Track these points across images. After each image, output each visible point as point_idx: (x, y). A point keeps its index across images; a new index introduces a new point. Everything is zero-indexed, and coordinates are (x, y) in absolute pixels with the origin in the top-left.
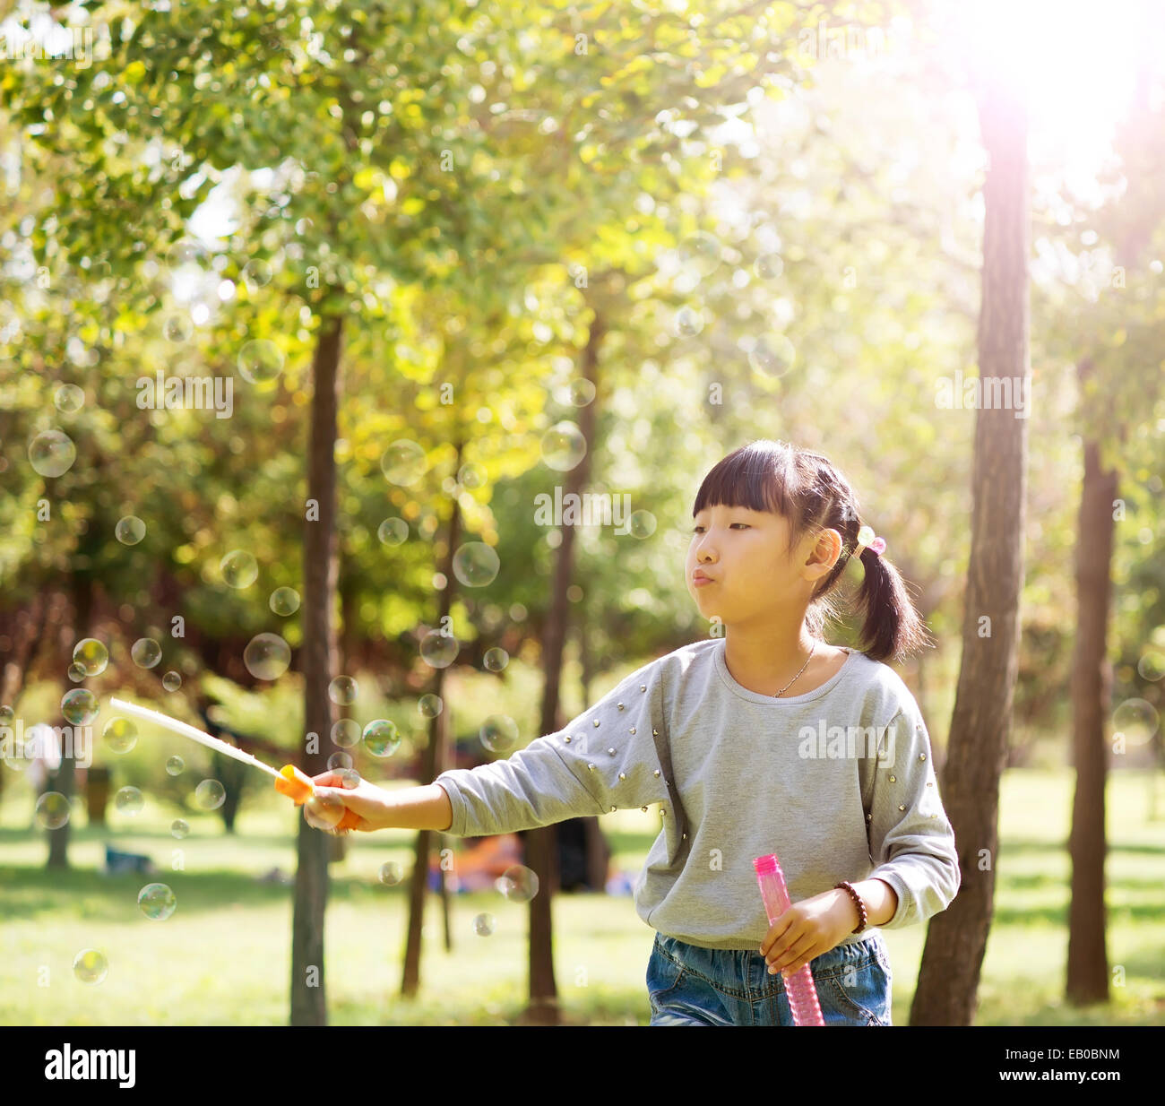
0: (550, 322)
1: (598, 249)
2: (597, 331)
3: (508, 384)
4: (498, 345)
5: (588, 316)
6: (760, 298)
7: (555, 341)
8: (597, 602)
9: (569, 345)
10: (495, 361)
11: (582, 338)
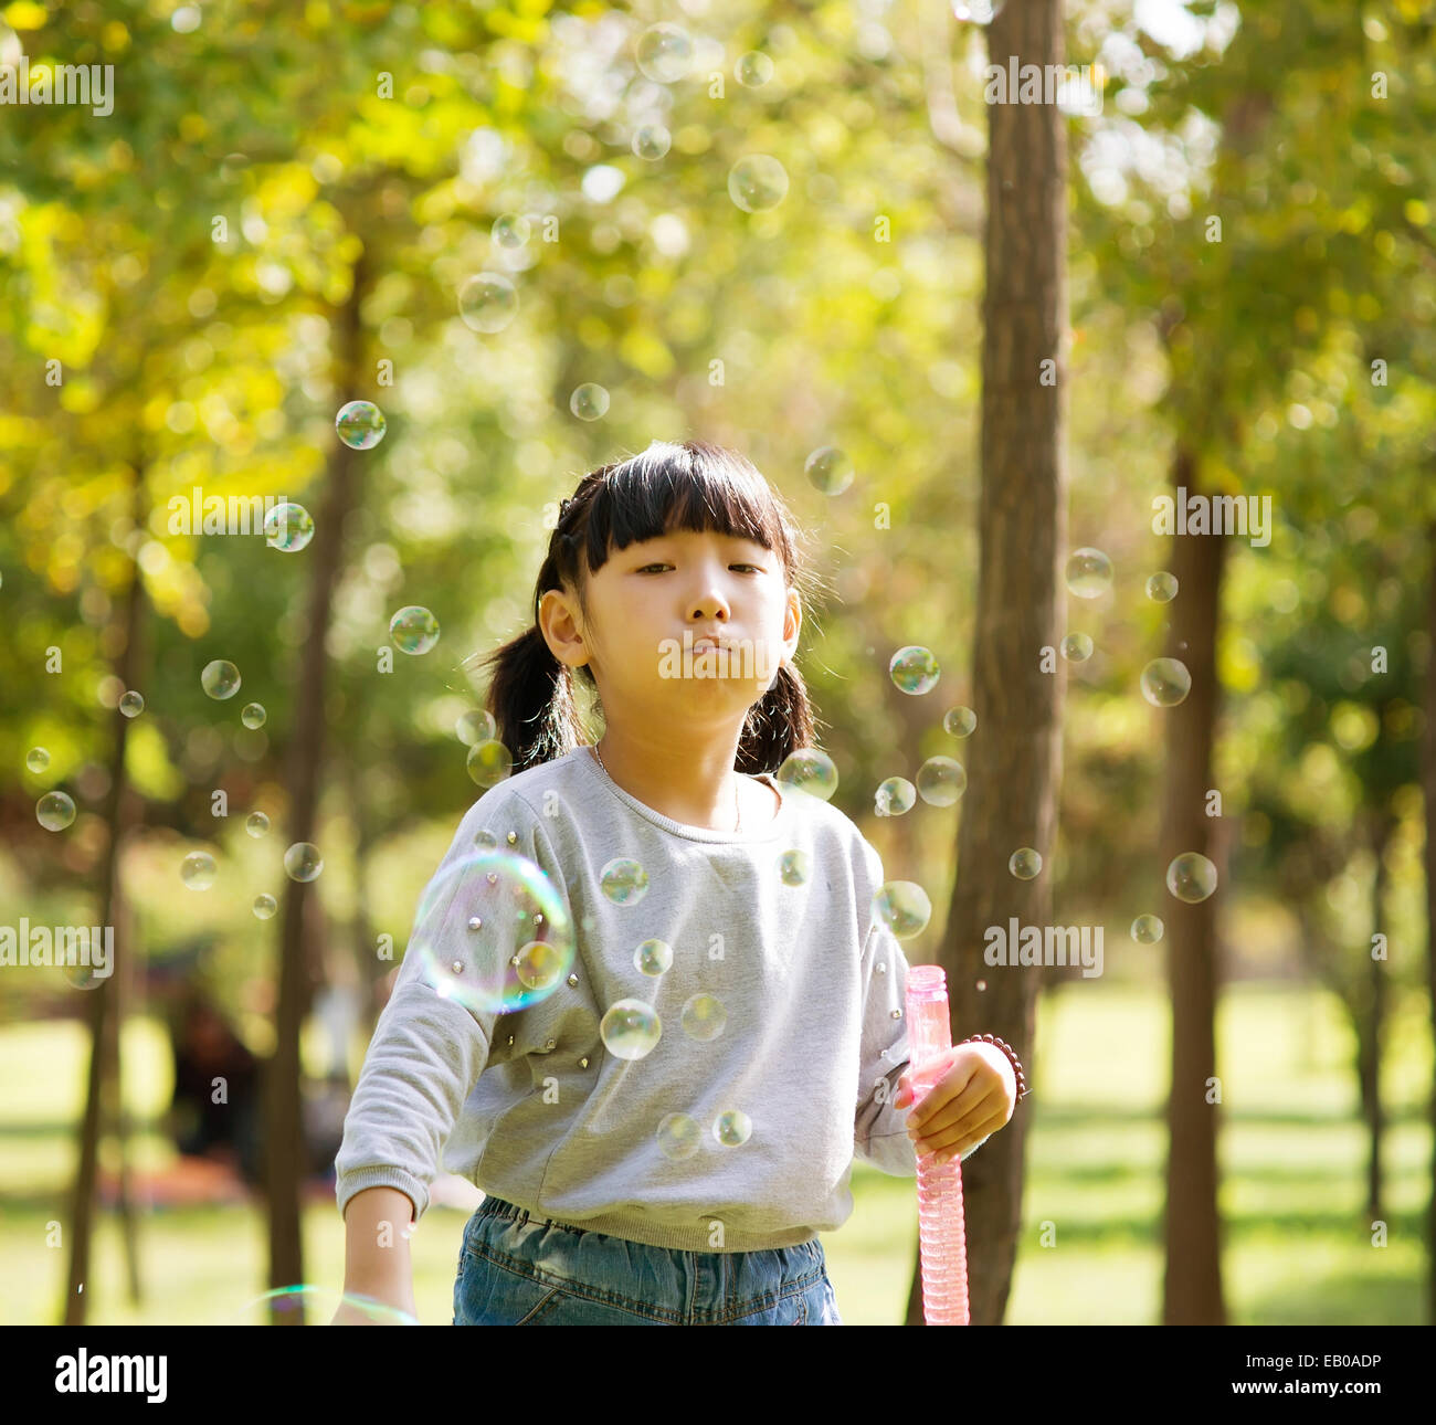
0: (286, 261)
1: (362, 136)
2: (364, 275)
3: (219, 363)
4: (200, 298)
5: (348, 249)
6: (633, 216)
7: (295, 293)
8: (375, 726)
9: (319, 300)
10: (194, 327)
11: (339, 286)
